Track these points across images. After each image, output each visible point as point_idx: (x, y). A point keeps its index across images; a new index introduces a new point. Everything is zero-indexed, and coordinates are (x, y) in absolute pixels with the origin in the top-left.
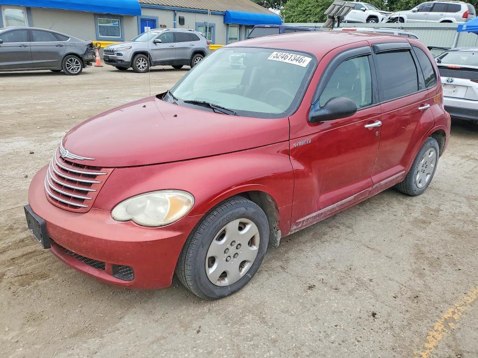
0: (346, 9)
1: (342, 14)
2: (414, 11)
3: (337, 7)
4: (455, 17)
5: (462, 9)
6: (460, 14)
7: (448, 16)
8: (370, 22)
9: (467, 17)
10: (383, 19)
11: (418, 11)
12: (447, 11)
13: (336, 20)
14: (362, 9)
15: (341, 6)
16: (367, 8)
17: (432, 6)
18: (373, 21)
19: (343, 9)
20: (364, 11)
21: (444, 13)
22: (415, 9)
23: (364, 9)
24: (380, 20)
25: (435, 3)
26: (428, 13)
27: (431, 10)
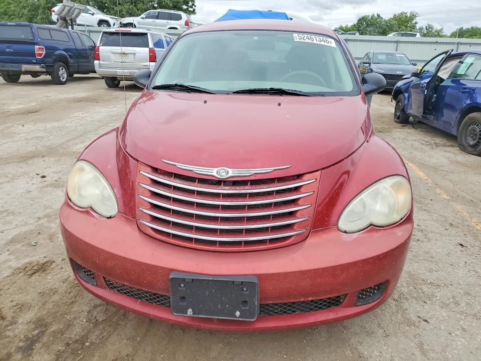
0: (77, 11)
1: (73, 16)
2: (143, 18)
3: (67, 9)
4: (179, 25)
5: (183, 19)
6: (182, 22)
7: (173, 23)
8: (102, 26)
9: (188, 25)
10: (114, 24)
11: (146, 18)
12: (171, 20)
13: (69, 22)
14: (89, 12)
15: (72, 8)
16: (95, 13)
17: (157, 14)
18: (105, 25)
19: (74, 11)
20: (93, 15)
21: (169, 21)
22: (143, 16)
23: (92, 13)
24: (112, 24)
25: (159, 12)
26: (155, 20)
27: (157, 18)
